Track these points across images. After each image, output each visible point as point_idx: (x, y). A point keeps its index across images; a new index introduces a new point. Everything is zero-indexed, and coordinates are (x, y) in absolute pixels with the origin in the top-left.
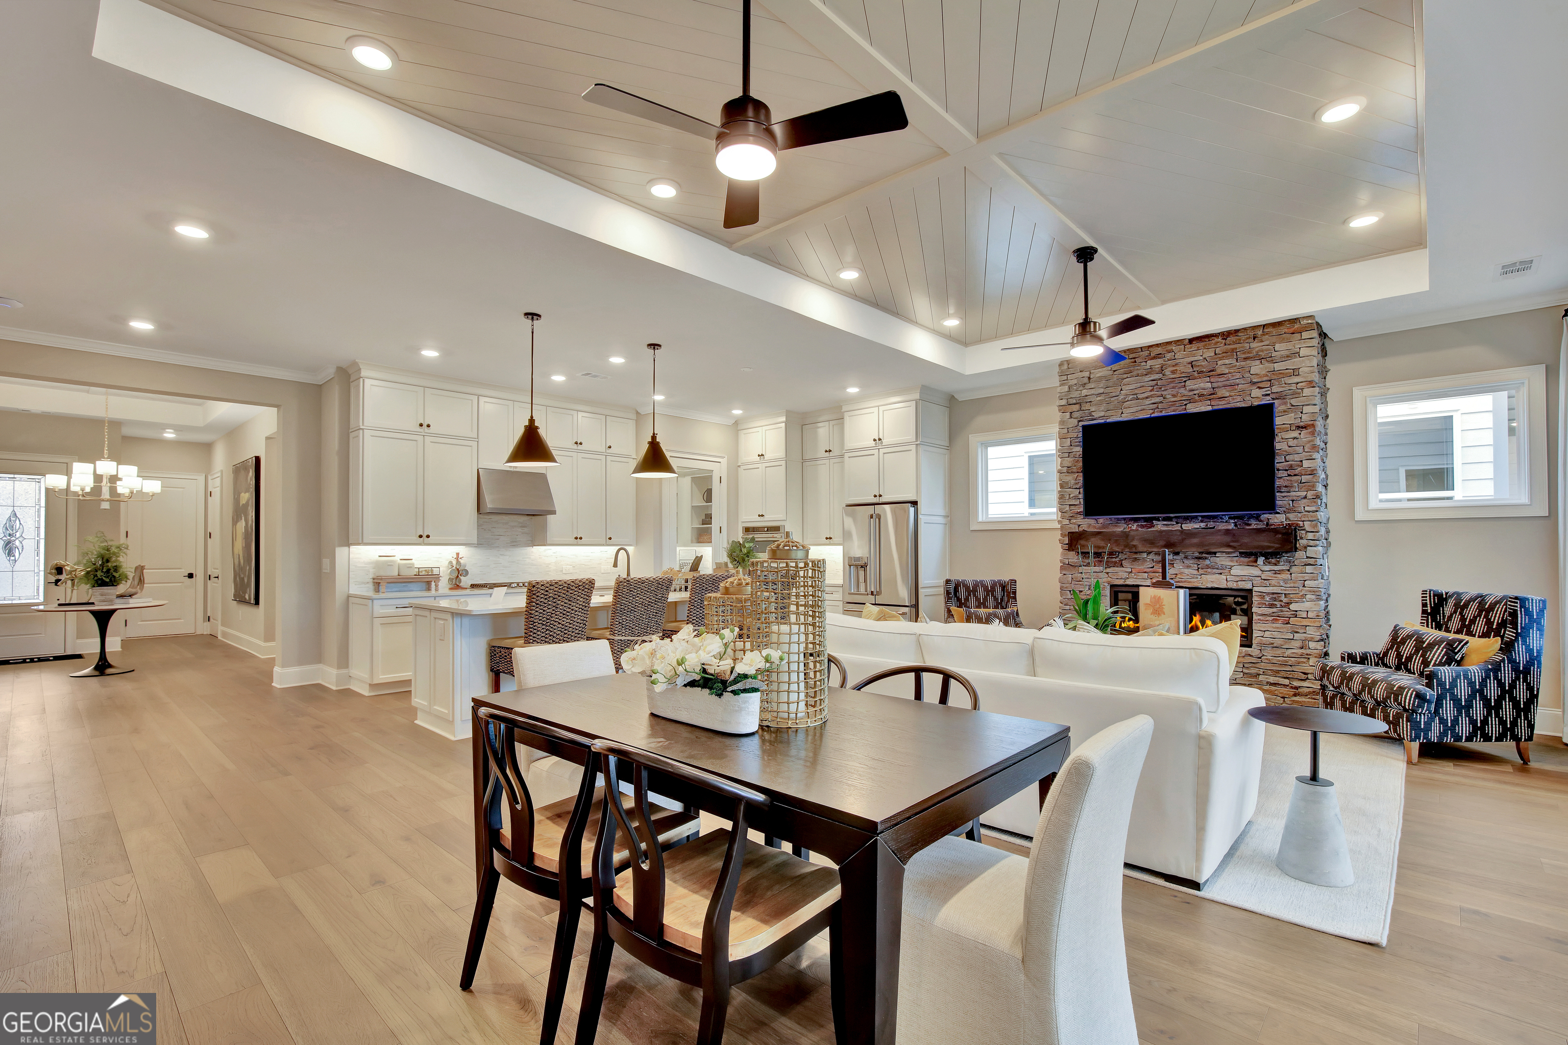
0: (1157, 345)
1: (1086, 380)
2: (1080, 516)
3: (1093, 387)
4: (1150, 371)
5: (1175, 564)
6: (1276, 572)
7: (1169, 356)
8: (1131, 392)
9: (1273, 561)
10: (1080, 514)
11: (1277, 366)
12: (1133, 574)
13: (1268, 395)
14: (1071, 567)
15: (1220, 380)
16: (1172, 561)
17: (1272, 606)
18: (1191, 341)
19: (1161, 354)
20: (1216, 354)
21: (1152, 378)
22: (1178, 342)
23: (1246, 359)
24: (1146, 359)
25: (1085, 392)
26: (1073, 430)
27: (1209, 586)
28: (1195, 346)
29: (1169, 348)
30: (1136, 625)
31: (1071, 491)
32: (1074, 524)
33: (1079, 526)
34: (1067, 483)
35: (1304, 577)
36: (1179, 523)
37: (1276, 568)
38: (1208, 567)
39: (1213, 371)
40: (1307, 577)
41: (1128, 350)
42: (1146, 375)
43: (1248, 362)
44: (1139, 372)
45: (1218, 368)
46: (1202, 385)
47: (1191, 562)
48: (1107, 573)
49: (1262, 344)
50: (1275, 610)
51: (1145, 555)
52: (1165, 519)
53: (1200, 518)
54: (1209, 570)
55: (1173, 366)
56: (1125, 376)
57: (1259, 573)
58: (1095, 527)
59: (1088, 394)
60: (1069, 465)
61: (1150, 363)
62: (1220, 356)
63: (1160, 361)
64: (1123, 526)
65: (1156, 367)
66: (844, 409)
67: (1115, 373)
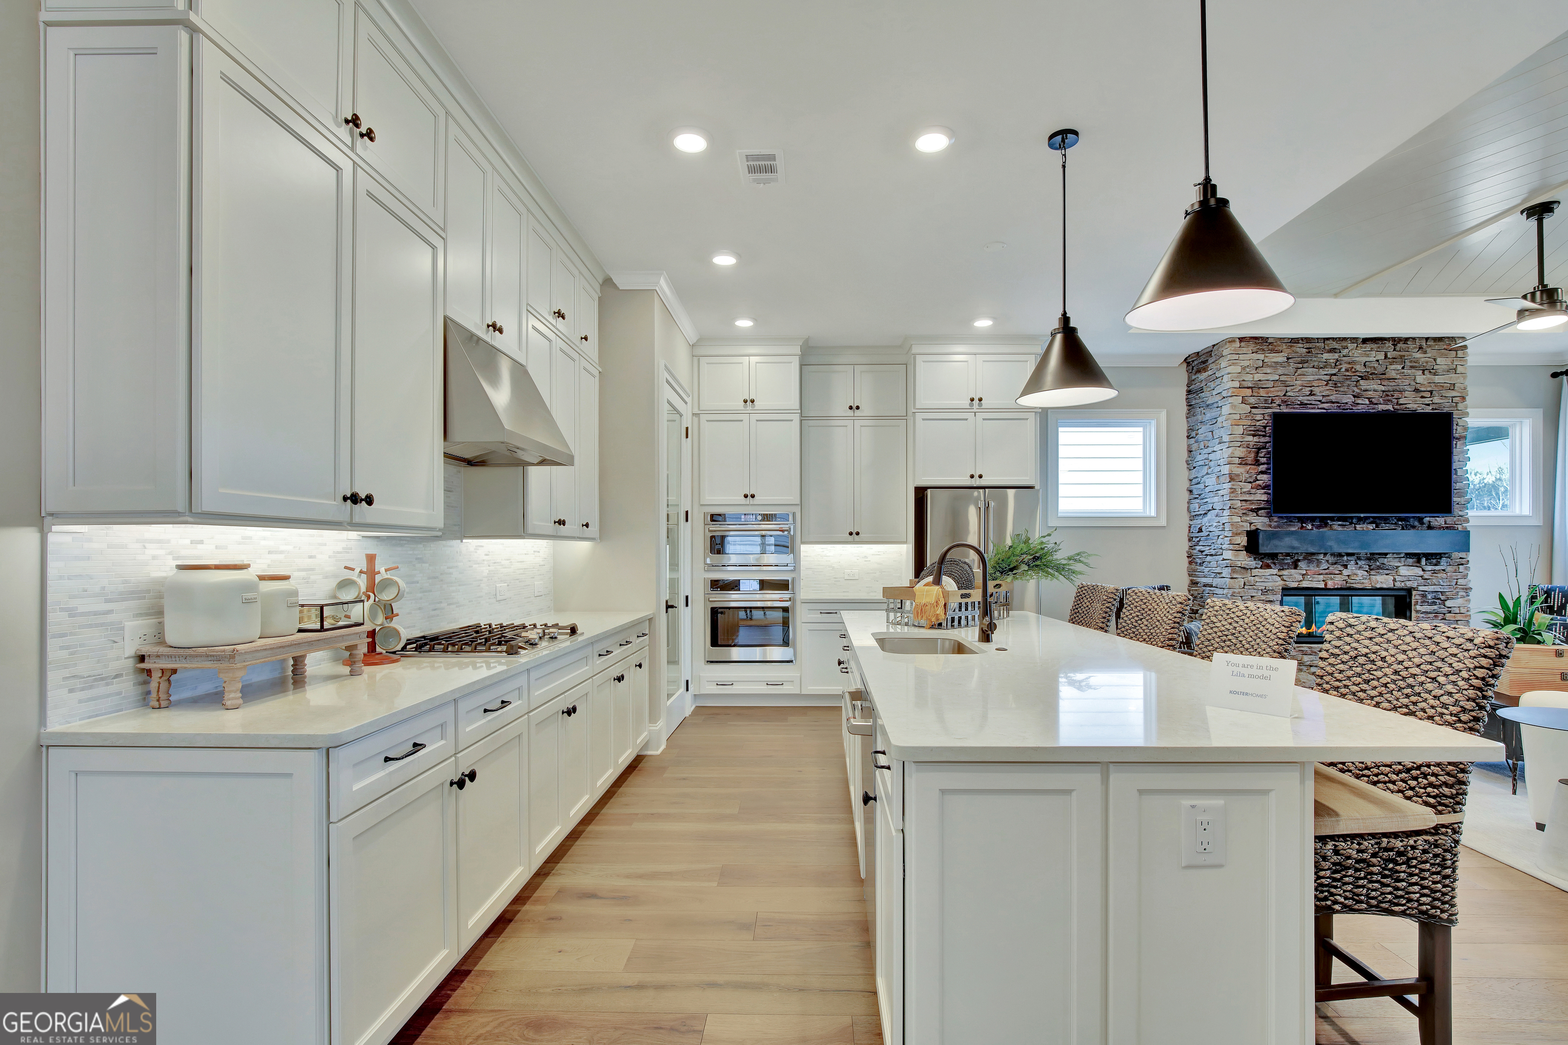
0: (1334, 339)
1: (1260, 364)
2: (1252, 513)
3: (1269, 372)
4: (1326, 365)
5: (1349, 566)
6: (1434, 572)
7: (1345, 352)
8: (1307, 383)
9: (1434, 561)
10: (1254, 511)
11: (1437, 379)
12: (1309, 577)
13: (1428, 405)
14: (1243, 570)
15: (1391, 384)
16: (1347, 562)
17: (1434, 603)
18: (1365, 341)
19: (1335, 349)
20: (1386, 357)
21: (1326, 373)
22: (1354, 340)
23: (1412, 367)
24: (1323, 351)
25: (1257, 377)
26: (1246, 417)
27: (1378, 586)
28: (1368, 346)
29: (1344, 344)
30: (1309, 631)
31: (1244, 485)
32: (1246, 521)
33: (1251, 524)
34: (1238, 475)
35: (1457, 576)
36: (1353, 523)
37: (1437, 568)
38: (1379, 568)
39: (1382, 374)
40: (1459, 576)
41: (1306, 338)
42: (1322, 368)
43: (1413, 371)
44: (1316, 364)
45: (1388, 371)
46: (1376, 387)
47: (1363, 563)
48: (1280, 576)
49: (1425, 356)
50: (1435, 607)
51: (1322, 556)
52: (1339, 519)
53: (1371, 519)
54: (1381, 571)
55: (1349, 363)
56: (1301, 366)
57: (1421, 573)
58: (1270, 526)
59: (1262, 379)
60: (1242, 455)
61: (1326, 356)
62: (1390, 360)
63: (1336, 356)
64: (1297, 525)
65: (1332, 361)
66: (915, 350)
67: (1290, 361)
